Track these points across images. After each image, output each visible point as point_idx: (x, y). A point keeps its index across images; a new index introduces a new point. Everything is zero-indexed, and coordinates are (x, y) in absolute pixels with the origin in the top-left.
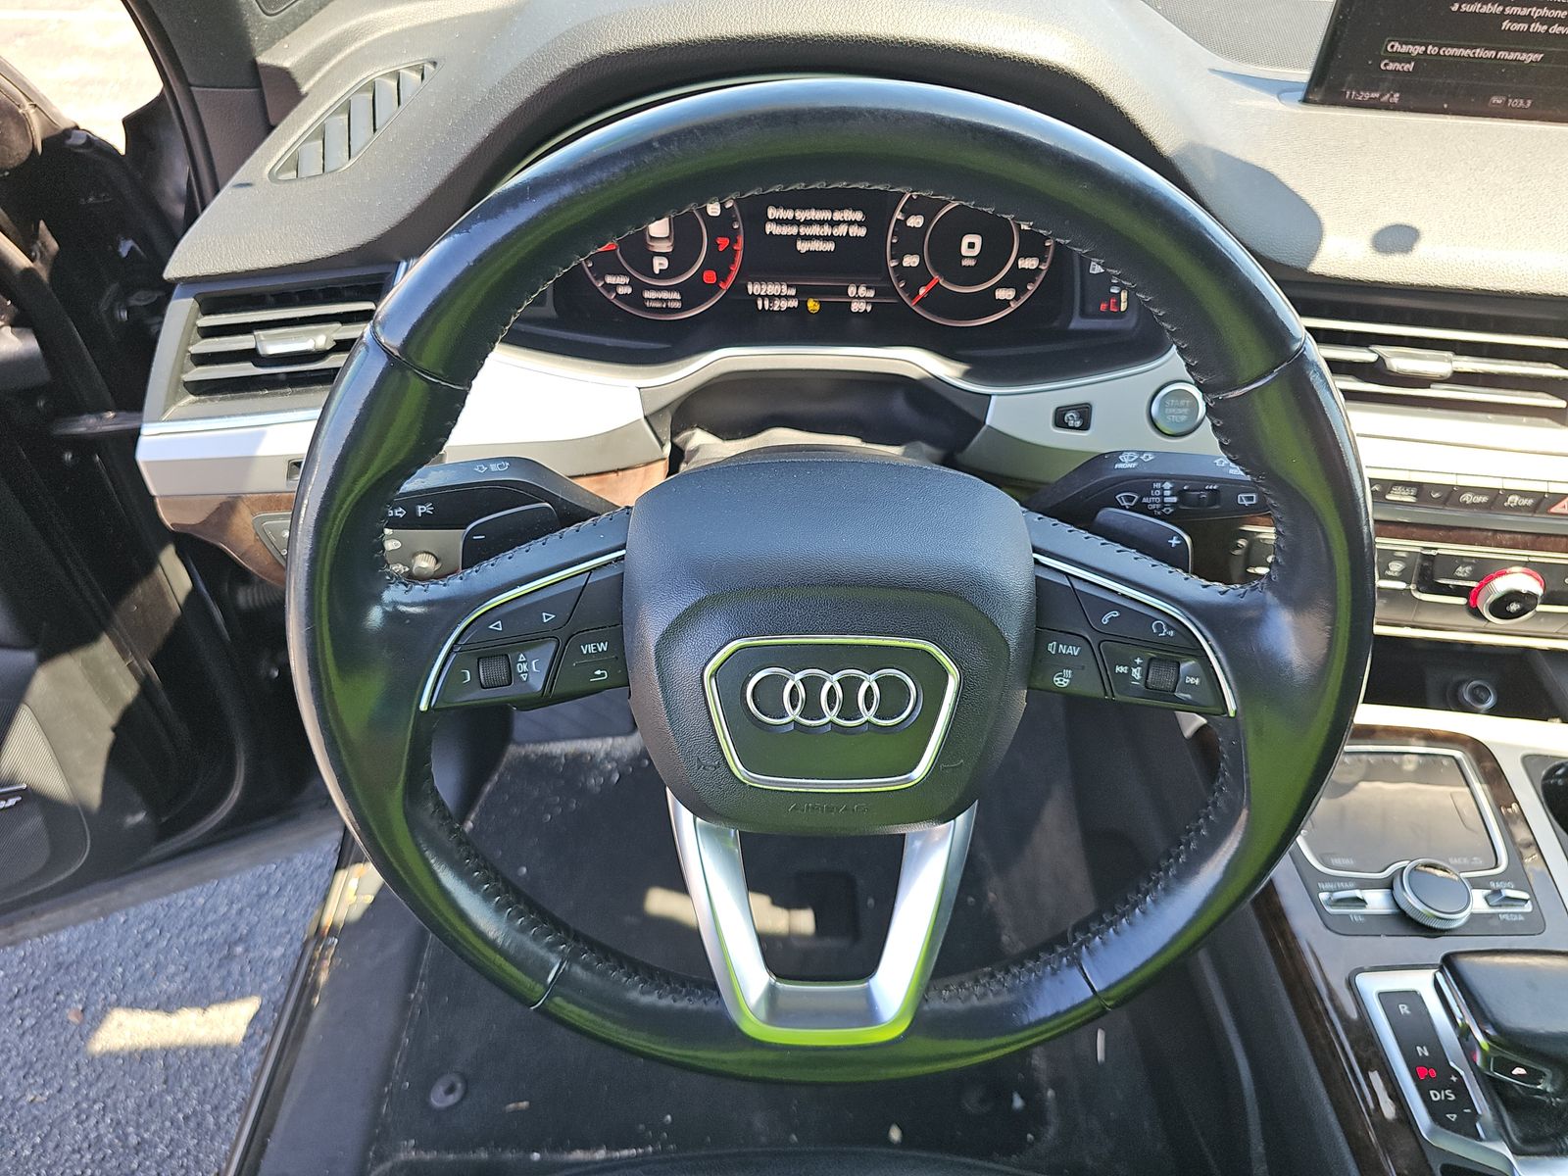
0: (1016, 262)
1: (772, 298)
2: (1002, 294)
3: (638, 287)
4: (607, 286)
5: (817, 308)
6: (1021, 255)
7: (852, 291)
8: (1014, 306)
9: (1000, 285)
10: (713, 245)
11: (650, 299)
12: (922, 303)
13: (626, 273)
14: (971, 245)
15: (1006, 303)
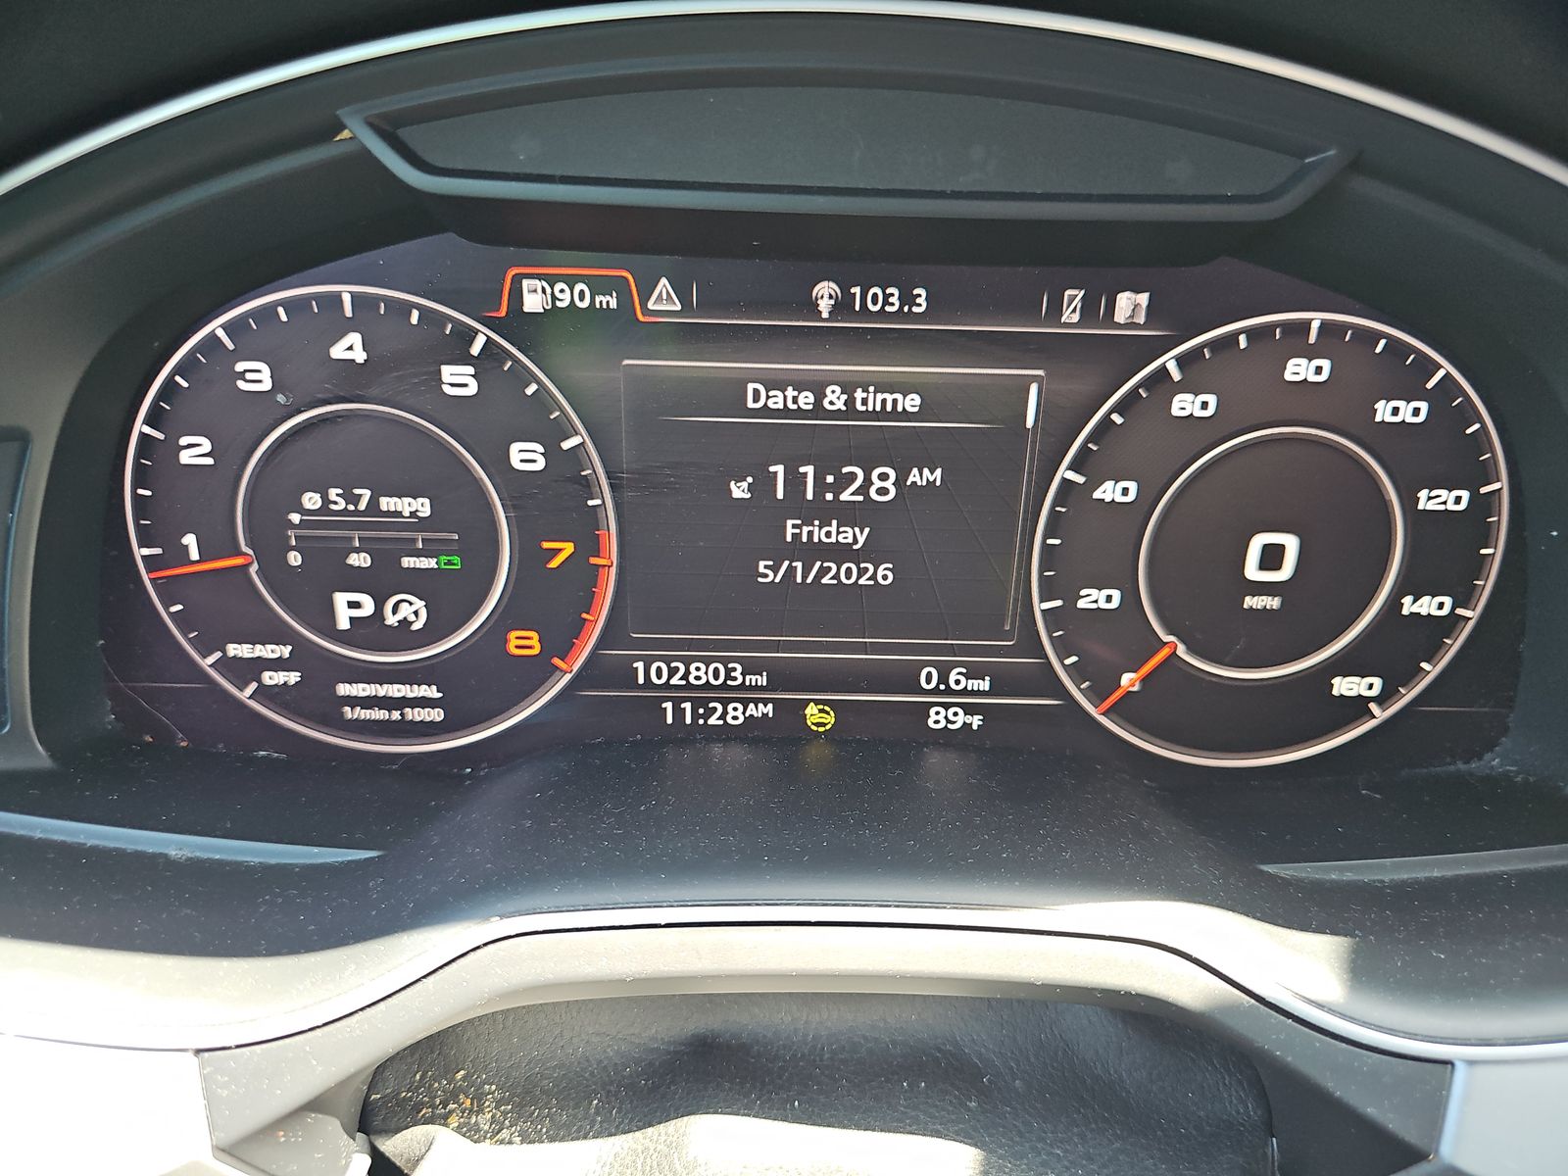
0: (1394, 603)
1: (702, 698)
2: (1345, 686)
3: (319, 671)
4: (227, 665)
5: (830, 719)
6: (1412, 584)
7: (930, 680)
8: (1380, 714)
9: (1345, 665)
10: (529, 558)
11: (354, 702)
12: (1126, 709)
13: (281, 635)
14: (1272, 557)
15: (1358, 707)
